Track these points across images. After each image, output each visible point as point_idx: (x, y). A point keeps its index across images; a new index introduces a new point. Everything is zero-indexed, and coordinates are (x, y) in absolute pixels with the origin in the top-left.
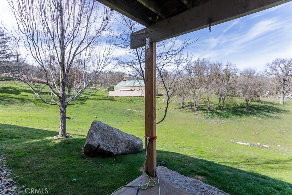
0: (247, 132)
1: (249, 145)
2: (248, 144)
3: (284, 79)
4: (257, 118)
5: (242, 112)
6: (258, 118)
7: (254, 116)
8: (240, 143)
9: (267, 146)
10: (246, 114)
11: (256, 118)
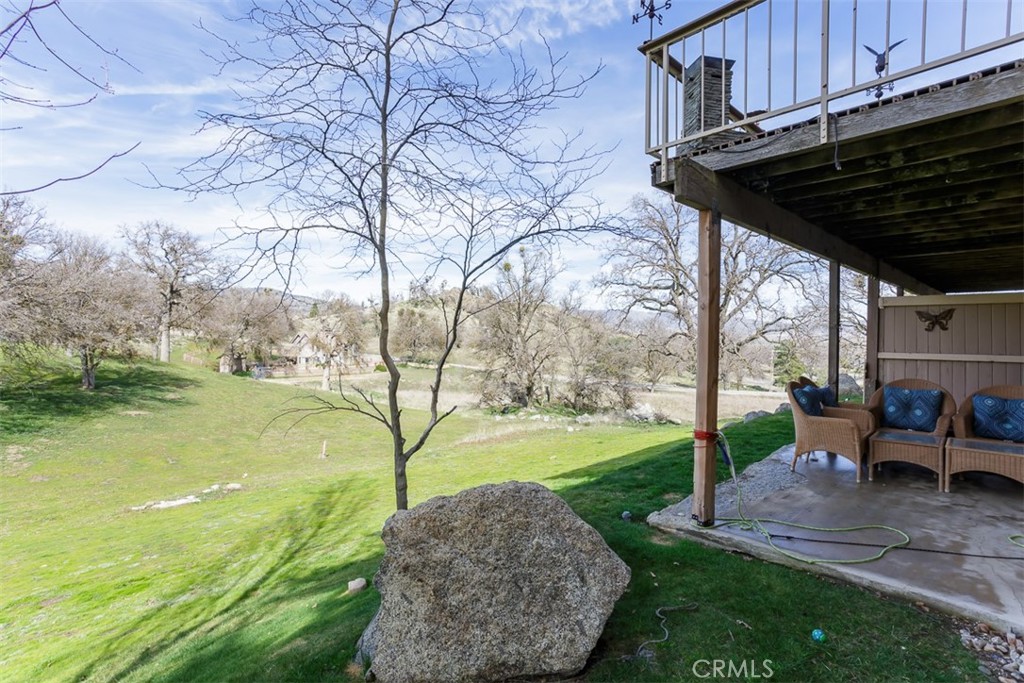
0: (142, 466)
1: (198, 500)
2: (191, 499)
3: (172, 287)
4: (138, 413)
5: (79, 400)
6: (142, 413)
7: (127, 409)
8: (163, 505)
9: (237, 486)
10: (98, 404)
11: (133, 413)
